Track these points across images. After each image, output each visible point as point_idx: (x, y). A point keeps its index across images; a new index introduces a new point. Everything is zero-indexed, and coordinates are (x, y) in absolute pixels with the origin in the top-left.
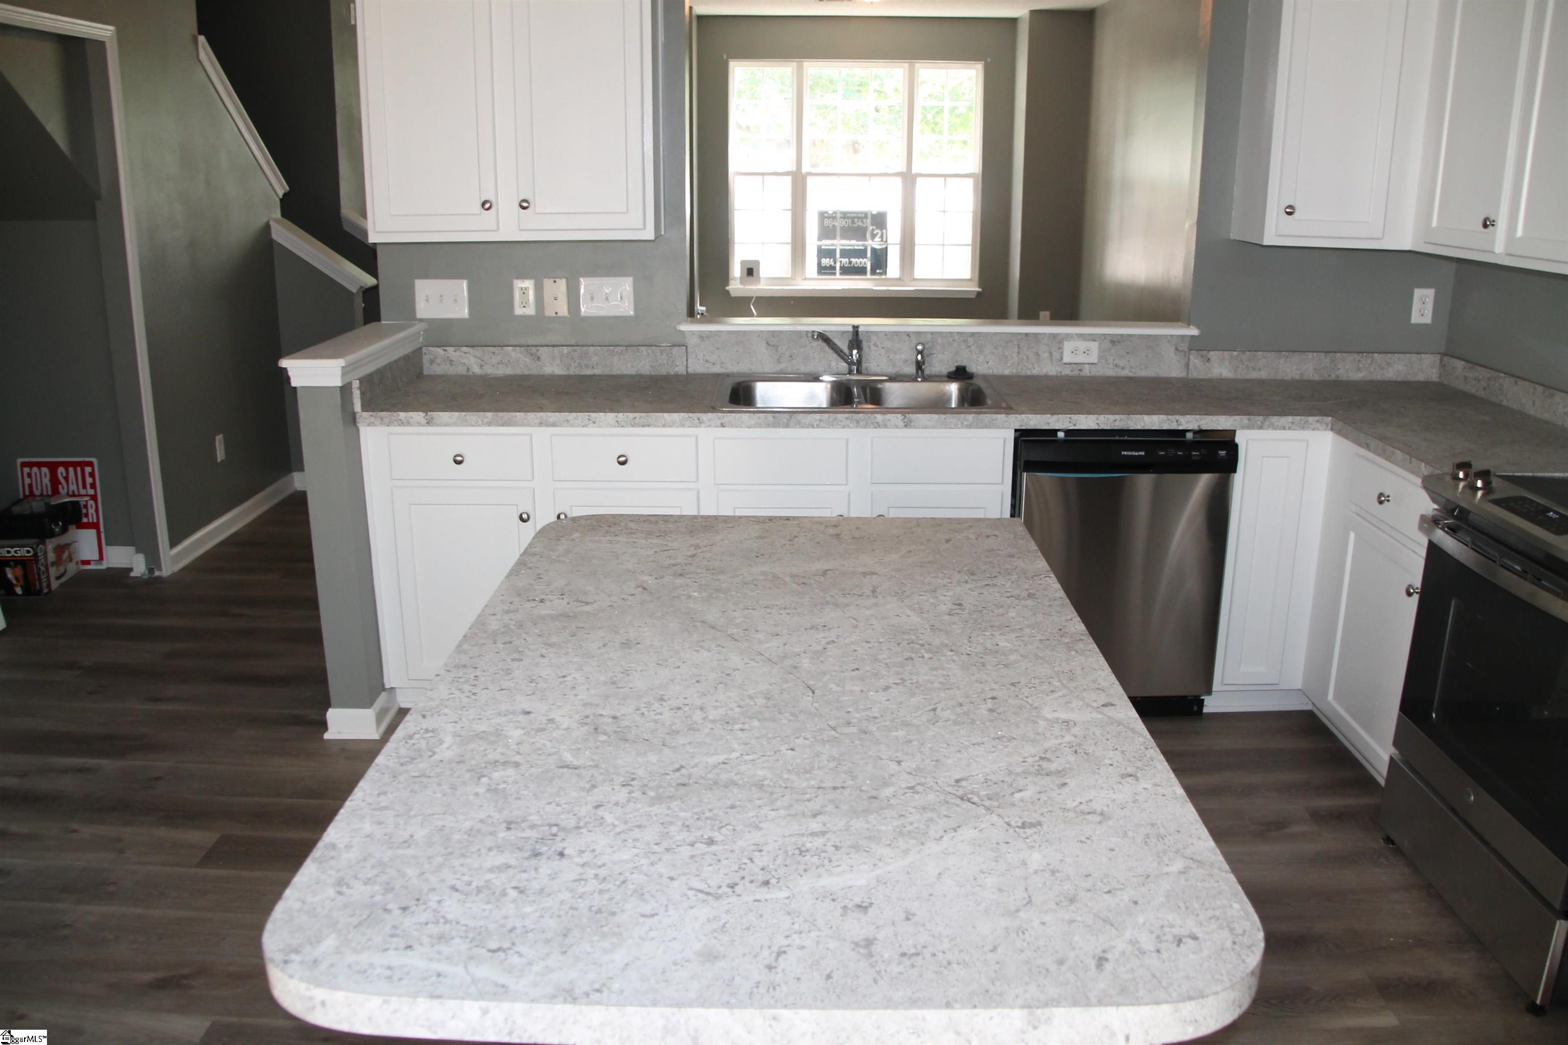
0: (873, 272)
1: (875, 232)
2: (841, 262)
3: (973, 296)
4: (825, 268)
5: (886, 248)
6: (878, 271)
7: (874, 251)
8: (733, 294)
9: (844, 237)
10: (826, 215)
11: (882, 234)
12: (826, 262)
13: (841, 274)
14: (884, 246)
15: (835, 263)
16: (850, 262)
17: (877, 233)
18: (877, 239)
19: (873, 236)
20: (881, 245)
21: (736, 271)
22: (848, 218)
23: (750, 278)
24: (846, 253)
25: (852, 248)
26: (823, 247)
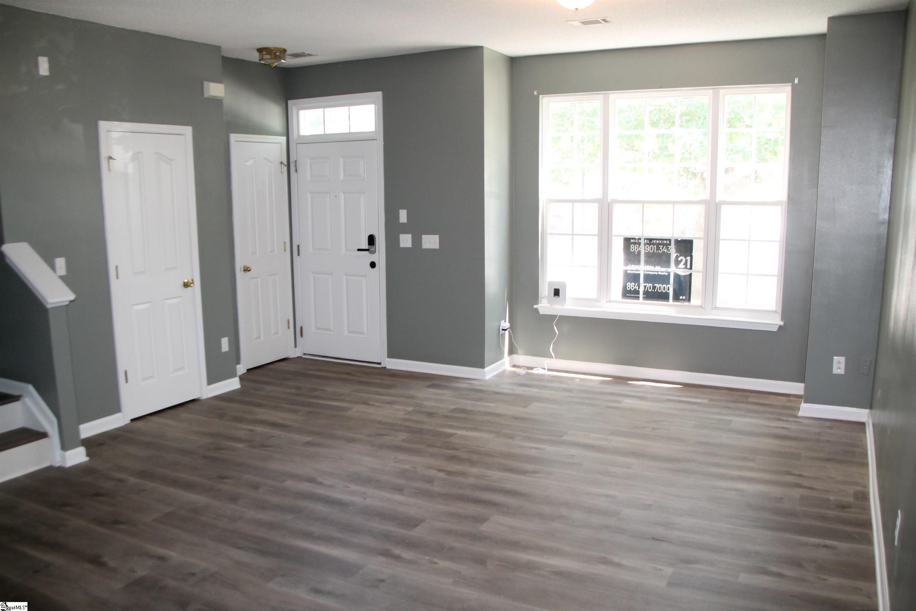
0: (676, 298)
1: (679, 259)
2: (645, 287)
3: (775, 329)
4: (630, 292)
5: (691, 275)
6: (681, 297)
7: (677, 276)
8: (542, 312)
9: (647, 263)
10: (632, 241)
11: (686, 261)
12: (631, 286)
13: (644, 298)
14: (687, 272)
15: (639, 288)
16: (654, 288)
17: (682, 260)
18: (681, 265)
19: (677, 263)
20: (685, 272)
21: (545, 290)
22: (654, 244)
23: (556, 298)
24: (649, 278)
25: (657, 273)
26: (628, 272)
